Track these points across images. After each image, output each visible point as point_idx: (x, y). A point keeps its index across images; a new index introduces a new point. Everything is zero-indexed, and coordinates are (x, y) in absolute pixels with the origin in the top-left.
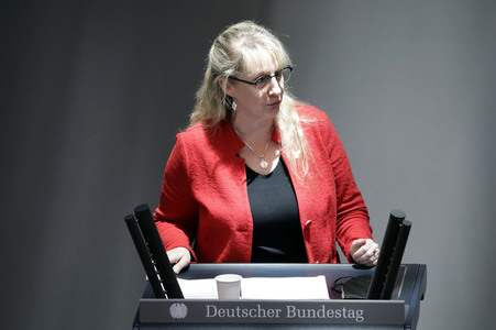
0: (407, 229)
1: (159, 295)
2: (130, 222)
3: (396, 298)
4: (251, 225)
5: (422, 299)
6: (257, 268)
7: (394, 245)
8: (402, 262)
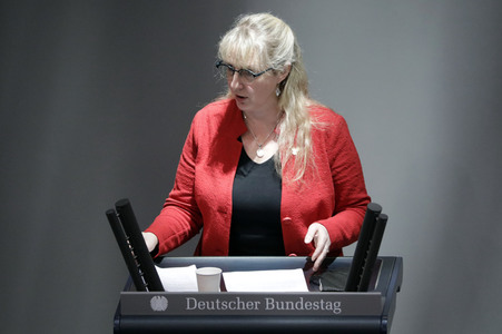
0: (384, 222)
1: (140, 288)
2: (111, 217)
3: (373, 289)
4: (230, 208)
5: (399, 291)
6: (236, 262)
7: (371, 238)
8: (379, 255)
